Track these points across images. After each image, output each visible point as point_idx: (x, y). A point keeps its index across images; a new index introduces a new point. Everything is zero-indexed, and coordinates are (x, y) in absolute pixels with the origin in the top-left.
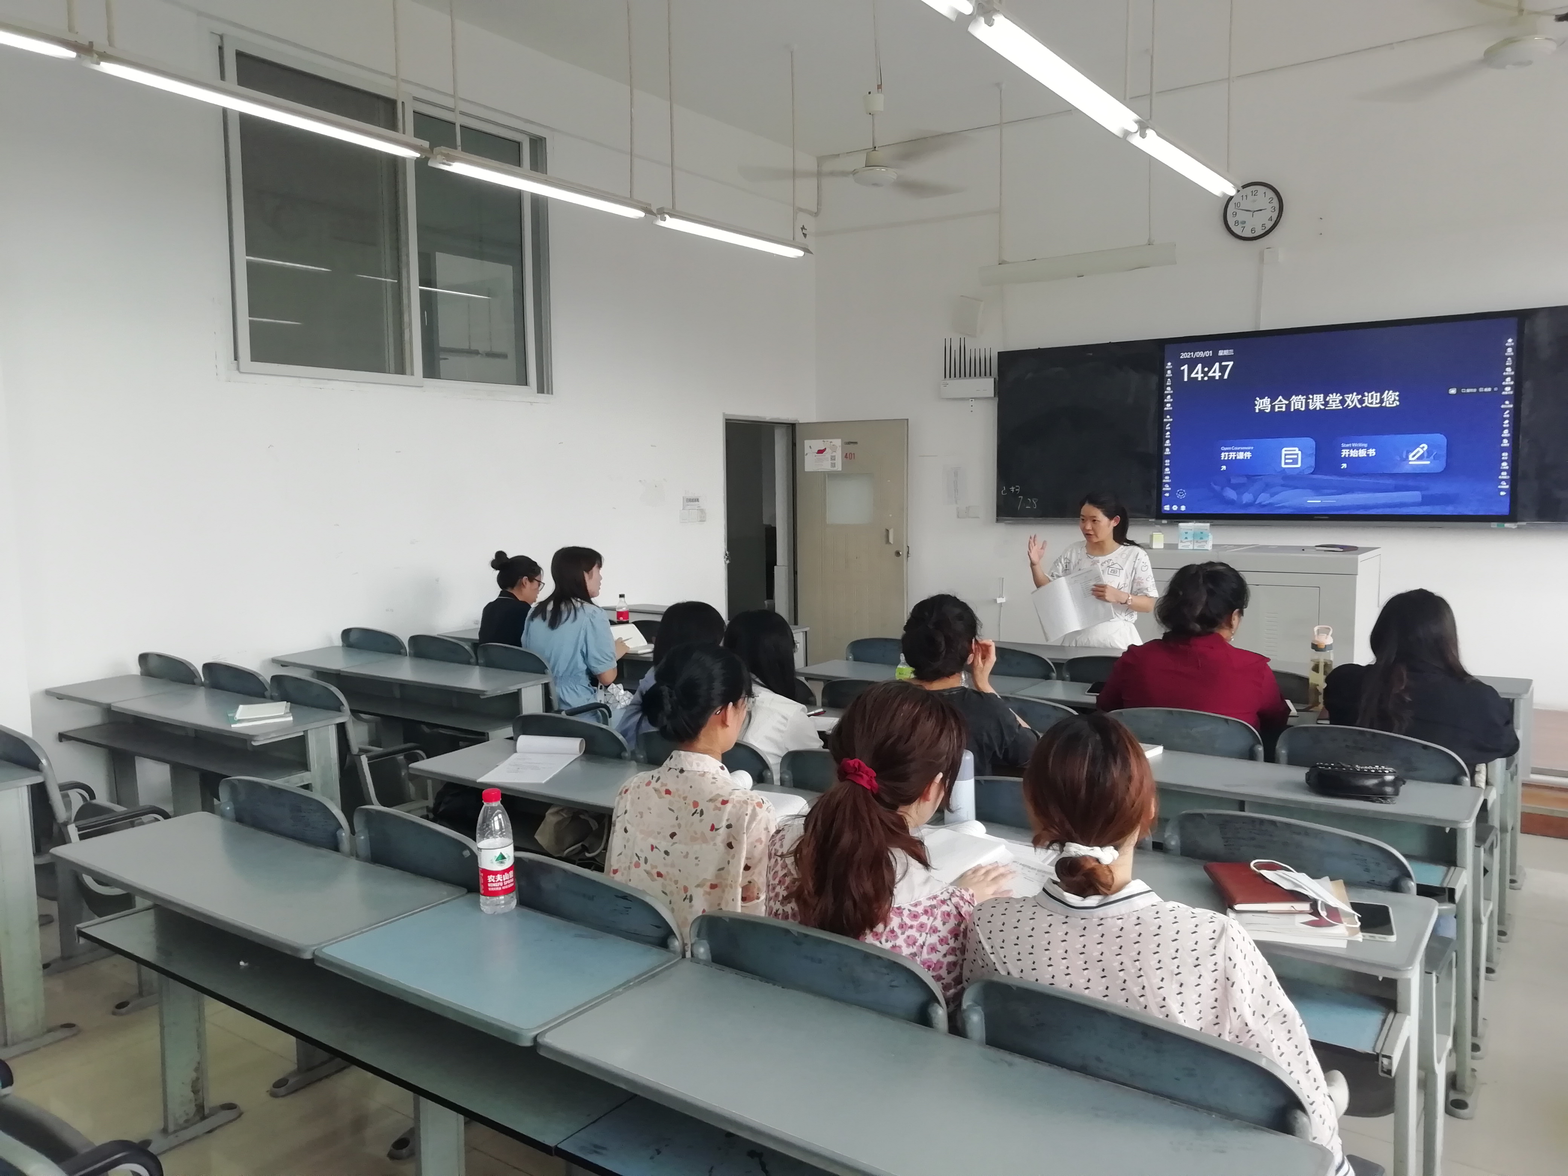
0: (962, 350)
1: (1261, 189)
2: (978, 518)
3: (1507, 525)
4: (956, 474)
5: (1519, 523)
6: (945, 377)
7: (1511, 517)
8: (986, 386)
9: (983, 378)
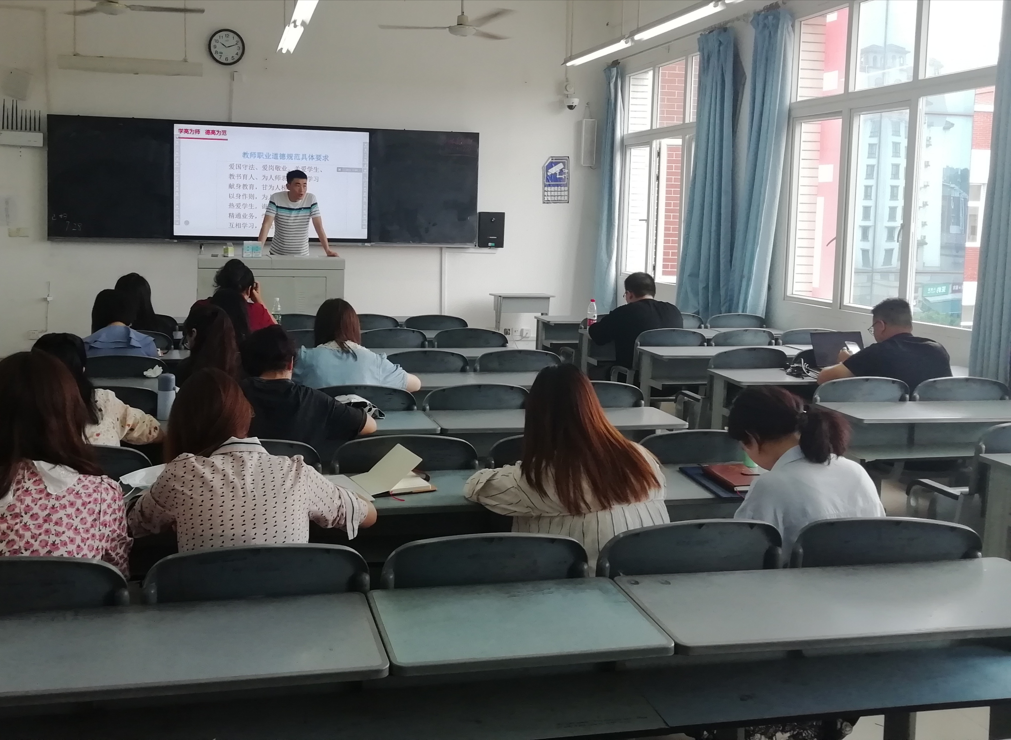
0: (15, 109)
1: (231, 34)
2: (27, 237)
3: (366, 244)
4: (7, 202)
5: (372, 243)
6: (3, 128)
7: (368, 240)
8: (38, 139)
9: (32, 132)
